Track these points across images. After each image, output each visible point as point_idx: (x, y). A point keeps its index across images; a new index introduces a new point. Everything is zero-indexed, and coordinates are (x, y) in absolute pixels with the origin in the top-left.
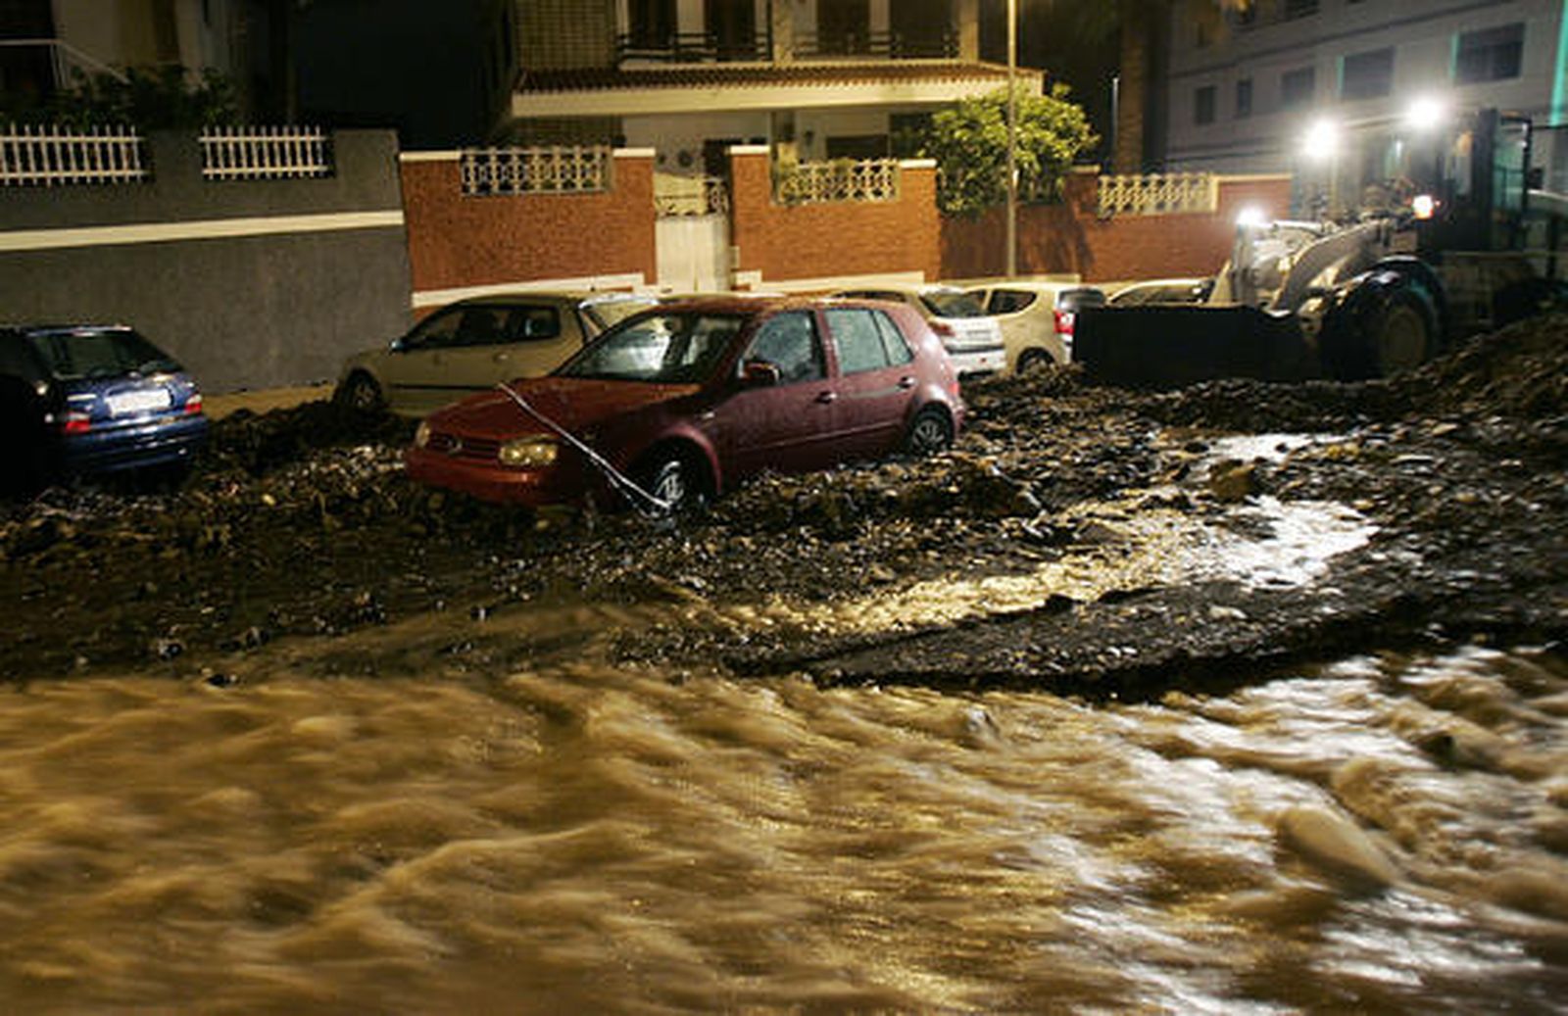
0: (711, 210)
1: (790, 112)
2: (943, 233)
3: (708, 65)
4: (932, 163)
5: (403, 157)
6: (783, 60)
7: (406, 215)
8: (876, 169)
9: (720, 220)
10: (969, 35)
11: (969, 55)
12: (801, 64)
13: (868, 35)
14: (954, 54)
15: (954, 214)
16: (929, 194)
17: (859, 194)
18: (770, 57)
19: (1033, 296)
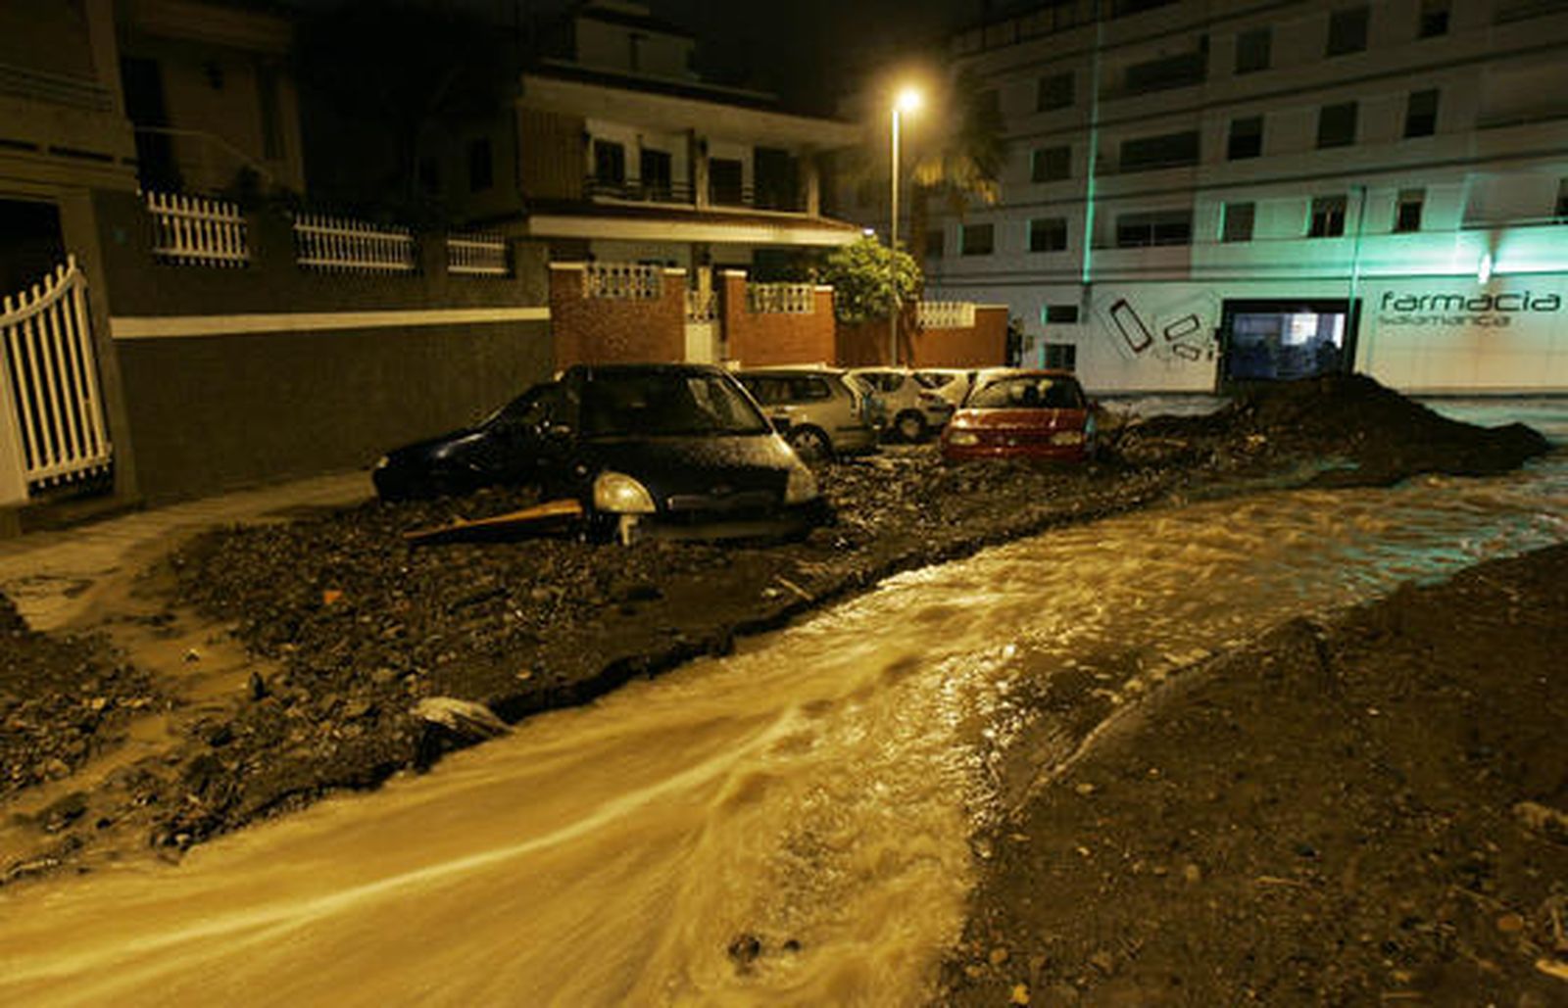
0: (711, 316)
1: (707, 244)
2: (837, 335)
3: (648, 204)
4: (829, 288)
5: (555, 266)
6: (703, 204)
7: (553, 311)
8: (800, 291)
9: (716, 323)
10: (814, 198)
11: (813, 213)
12: (716, 209)
13: (740, 191)
14: (805, 211)
15: (845, 324)
16: (828, 311)
17: (800, 308)
18: (693, 201)
19: (952, 378)
